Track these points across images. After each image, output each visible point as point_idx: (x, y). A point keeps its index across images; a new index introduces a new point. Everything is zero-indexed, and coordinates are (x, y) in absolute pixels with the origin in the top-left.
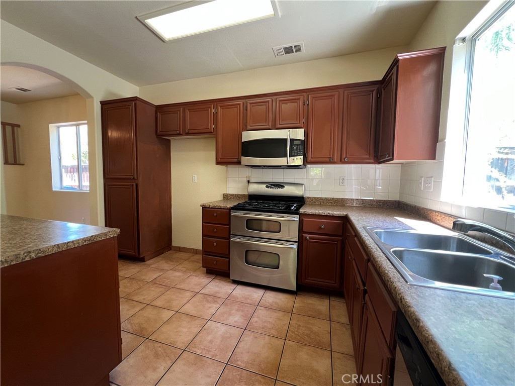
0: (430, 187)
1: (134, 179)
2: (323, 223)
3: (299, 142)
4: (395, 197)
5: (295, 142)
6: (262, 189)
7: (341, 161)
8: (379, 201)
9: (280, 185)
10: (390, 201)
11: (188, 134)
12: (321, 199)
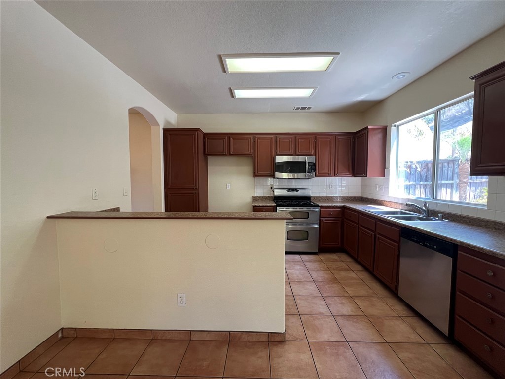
0: (382, 190)
1: (196, 189)
2: (332, 211)
3: (312, 164)
4: (360, 195)
5: (310, 164)
6: (284, 193)
7: (335, 175)
8: (352, 197)
9: (296, 190)
10: (357, 197)
11: (231, 155)
12: (320, 197)
